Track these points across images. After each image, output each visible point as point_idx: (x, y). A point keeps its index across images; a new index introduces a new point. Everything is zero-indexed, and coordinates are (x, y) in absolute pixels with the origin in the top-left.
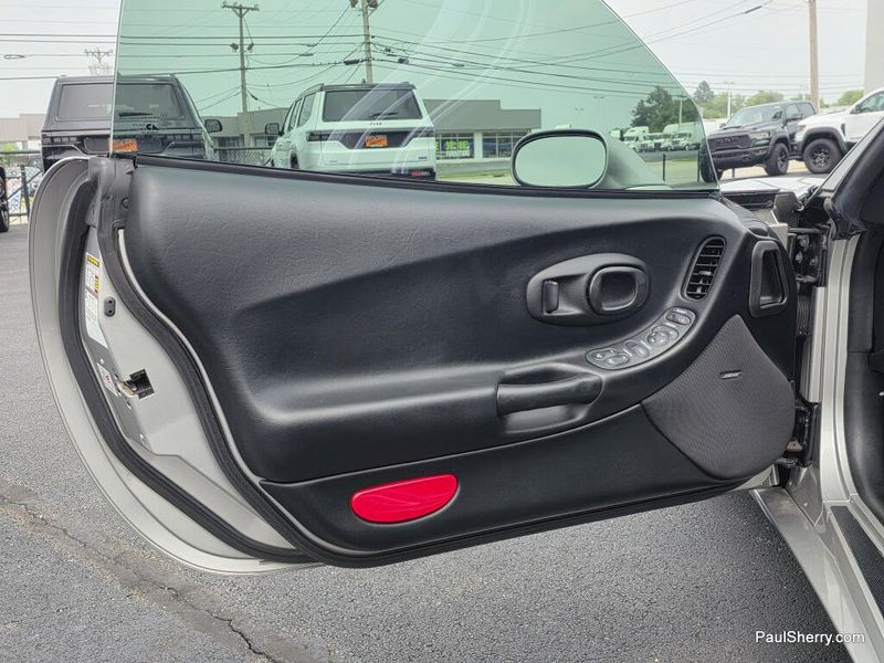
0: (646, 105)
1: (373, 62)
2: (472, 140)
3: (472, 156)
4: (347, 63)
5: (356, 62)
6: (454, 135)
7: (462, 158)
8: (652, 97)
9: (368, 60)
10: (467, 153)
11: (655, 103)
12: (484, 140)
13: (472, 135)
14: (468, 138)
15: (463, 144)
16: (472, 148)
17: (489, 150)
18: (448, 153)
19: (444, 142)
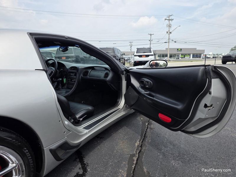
1: (170, 42)
3: (190, 58)
5: (167, 42)
6: (187, 54)
8: (234, 47)
10: (189, 57)
12: (193, 55)
14: (189, 55)
16: (190, 56)
17: (193, 57)
18: (185, 57)
19: (185, 55)
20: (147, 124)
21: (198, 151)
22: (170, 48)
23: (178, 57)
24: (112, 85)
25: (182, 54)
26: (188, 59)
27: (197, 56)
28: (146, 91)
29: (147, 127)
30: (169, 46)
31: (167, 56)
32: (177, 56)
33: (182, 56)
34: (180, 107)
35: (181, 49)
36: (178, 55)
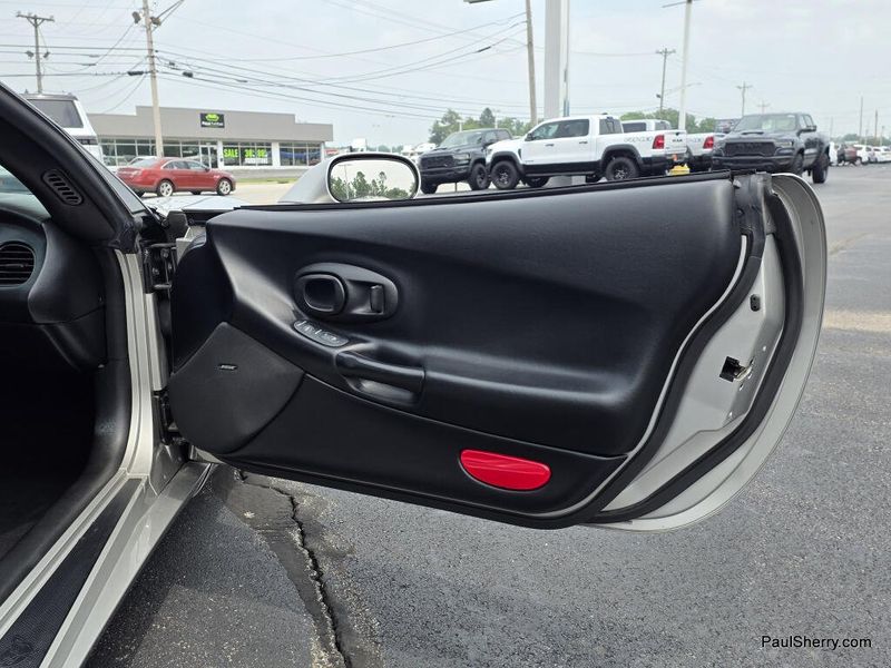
0: (441, 125)
1: (157, 74)
2: (269, 150)
3: (270, 164)
4: (131, 74)
5: (141, 73)
6: (253, 144)
7: (260, 165)
8: (445, 119)
9: (151, 72)
10: (265, 161)
11: (447, 124)
12: (281, 150)
13: (269, 145)
14: (266, 146)
15: (262, 153)
16: (270, 156)
17: (286, 158)
18: (247, 160)
19: (243, 150)
20: (296, 537)
21: (611, 599)
22: (161, 105)
23: (210, 158)
24: (62, 329)
25: (229, 145)
26: (260, 171)
27: (300, 153)
28: (353, 341)
29: (306, 552)
30: (159, 97)
31: (146, 150)
32: (205, 151)
33: (233, 154)
34: (612, 393)
35: (221, 118)
36: (209, 146)
